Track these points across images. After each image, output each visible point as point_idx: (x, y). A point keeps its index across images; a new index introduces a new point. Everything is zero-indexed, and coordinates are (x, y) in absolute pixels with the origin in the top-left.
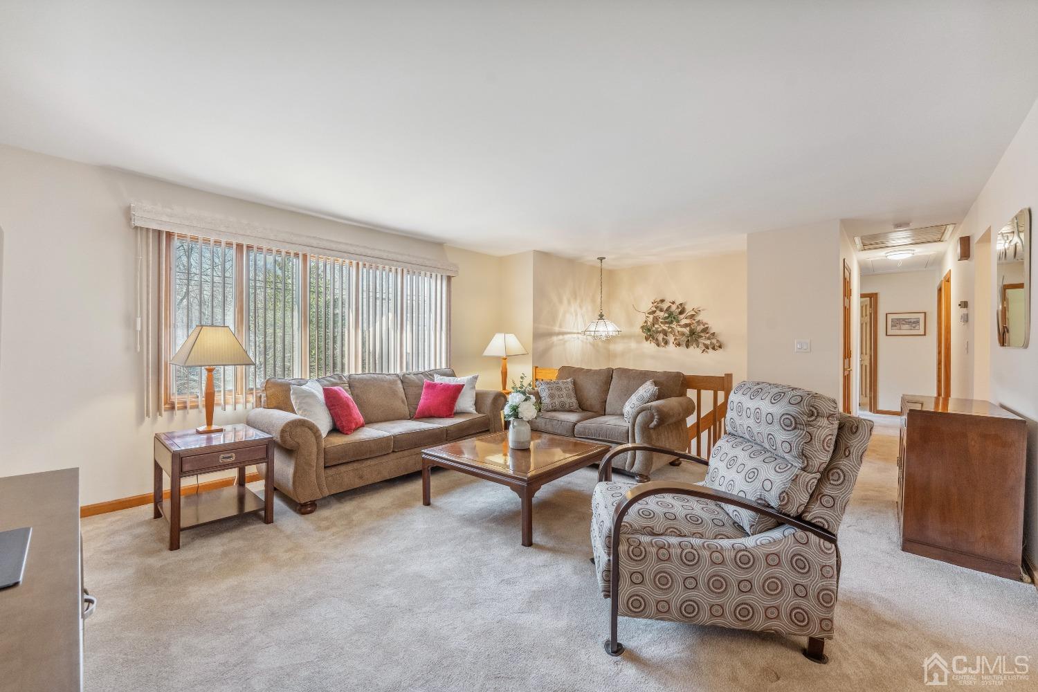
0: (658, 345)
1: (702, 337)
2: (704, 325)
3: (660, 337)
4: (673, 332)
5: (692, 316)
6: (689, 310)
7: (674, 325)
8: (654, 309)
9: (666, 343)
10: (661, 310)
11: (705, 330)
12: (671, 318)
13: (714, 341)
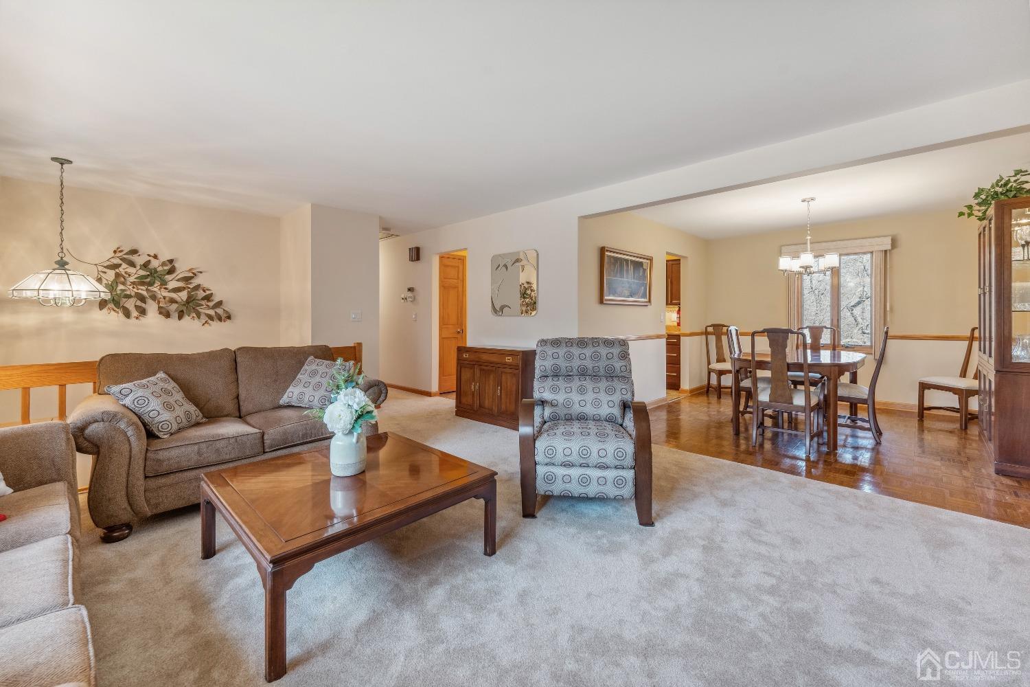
0: (127, 314)
1: (203, 305)
2: (204, 291)
3: (130, 304)
4: (154, 297)
5: (187, 279)
6: (182, 269)
7: (155, 288)
8: (119, 261)
9: (143, 312)
10: (132, 264)
11: (208, 298)
12: (151, 276)
13: (220, 311)
